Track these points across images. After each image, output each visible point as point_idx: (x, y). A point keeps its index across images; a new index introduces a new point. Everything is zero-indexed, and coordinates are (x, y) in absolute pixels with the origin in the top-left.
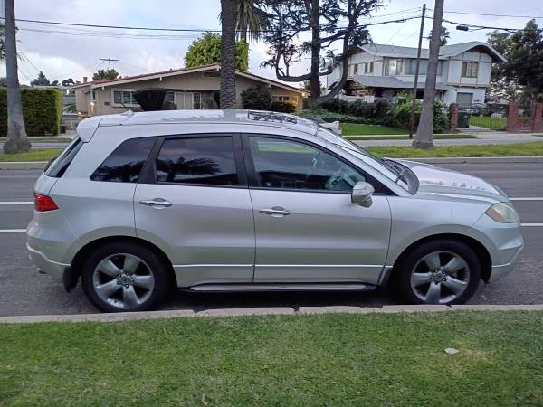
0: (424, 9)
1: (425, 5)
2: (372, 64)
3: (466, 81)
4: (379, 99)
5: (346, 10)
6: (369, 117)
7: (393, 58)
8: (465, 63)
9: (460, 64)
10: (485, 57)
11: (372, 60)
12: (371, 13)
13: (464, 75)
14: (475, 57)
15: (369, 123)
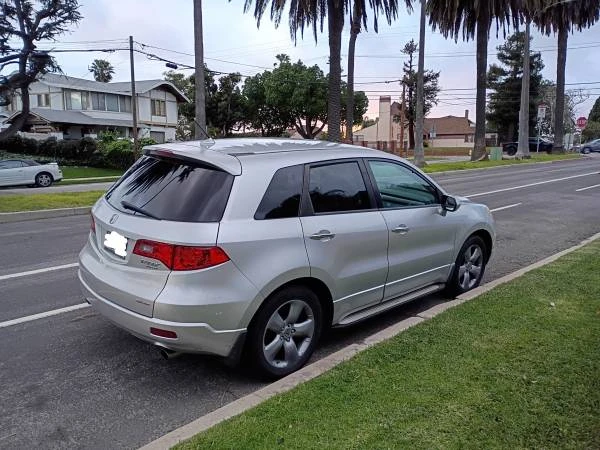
0: (131, 42)
1: (131, 37)
2: (47, 96)
3: (157, 119)
4: (67, 137)
5: (19, 29)
6: (71, 158)
7: (75, 91)
8: (153, 101)
9: (148, 102)
10: (169, 97)
11: (47, 91)
12: (56, 37)
13: (154, 113)
14: (161, 95)
15: (73, 164)
